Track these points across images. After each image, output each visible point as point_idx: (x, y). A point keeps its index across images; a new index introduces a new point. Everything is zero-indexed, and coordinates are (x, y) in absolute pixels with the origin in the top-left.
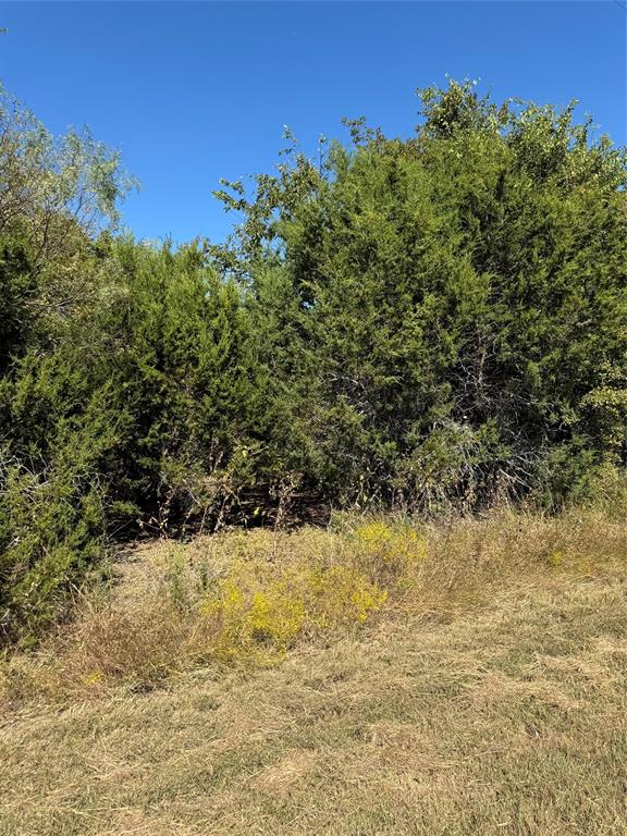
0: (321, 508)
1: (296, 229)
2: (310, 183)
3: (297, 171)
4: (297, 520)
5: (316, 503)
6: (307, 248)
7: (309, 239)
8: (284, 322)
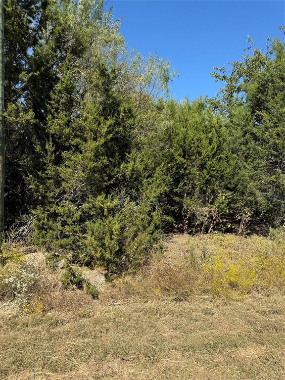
0: (262, 226)
1: (253, 86)
2: (261, 62)
3: (253, 57)
7: (261, 90)
8: (245, 133)
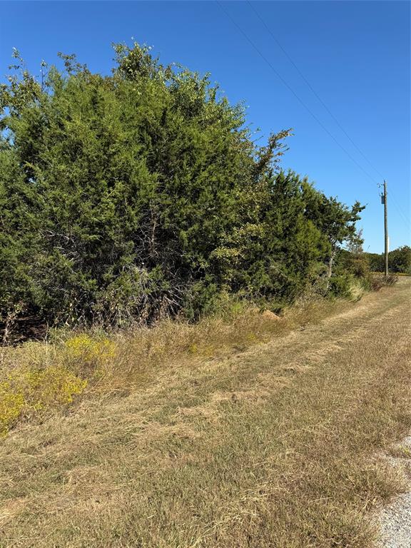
0: (42, 327)
1: (22, 125)
2: (34, 93)
3: (24, 83)
4: (22, 337)
5: (37, 324)
6: (31, 140)
7: (32, 133)
8: (12, 191)
